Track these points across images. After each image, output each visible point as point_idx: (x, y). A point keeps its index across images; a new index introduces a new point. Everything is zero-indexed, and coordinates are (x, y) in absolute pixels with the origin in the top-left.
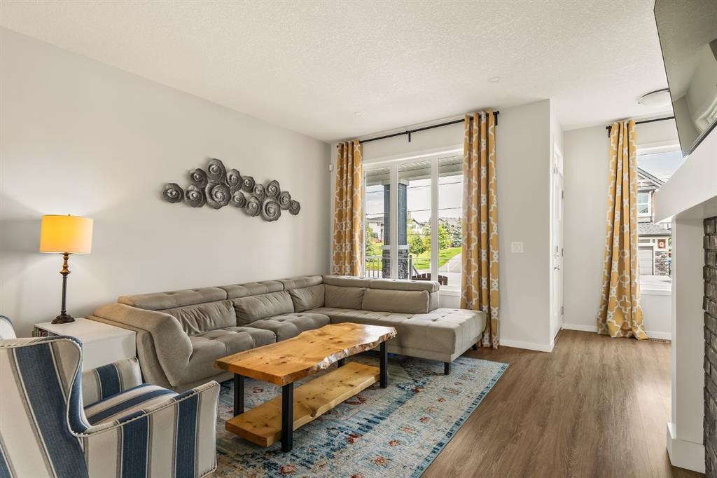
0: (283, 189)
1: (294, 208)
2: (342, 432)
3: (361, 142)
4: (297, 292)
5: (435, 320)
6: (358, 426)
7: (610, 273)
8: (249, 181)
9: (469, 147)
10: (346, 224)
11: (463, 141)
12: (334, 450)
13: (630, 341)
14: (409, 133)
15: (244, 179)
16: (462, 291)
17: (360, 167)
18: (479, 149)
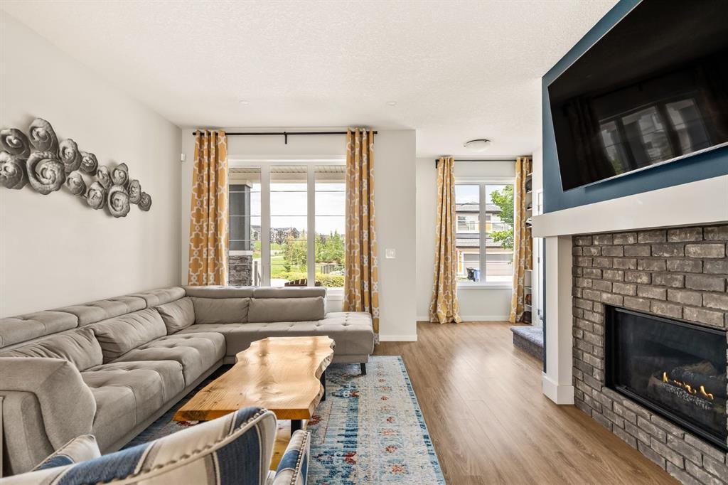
0: (131, 176)
1: (145, 203)
2: (333, 455)
3: (226, 134)
4: (165, 308)
5: (345, 325)
6: (342, 445)
7: (438, 274)
8: (90, 159)
9: (352, 159)
10: (208, 226)
11: (346, 153)
12: (346, 476)
13: (452, 324)
14: (286, 134)
15: (83, 155)
16: (346, 294)
17: (225, 162)
18: (361, 161)
